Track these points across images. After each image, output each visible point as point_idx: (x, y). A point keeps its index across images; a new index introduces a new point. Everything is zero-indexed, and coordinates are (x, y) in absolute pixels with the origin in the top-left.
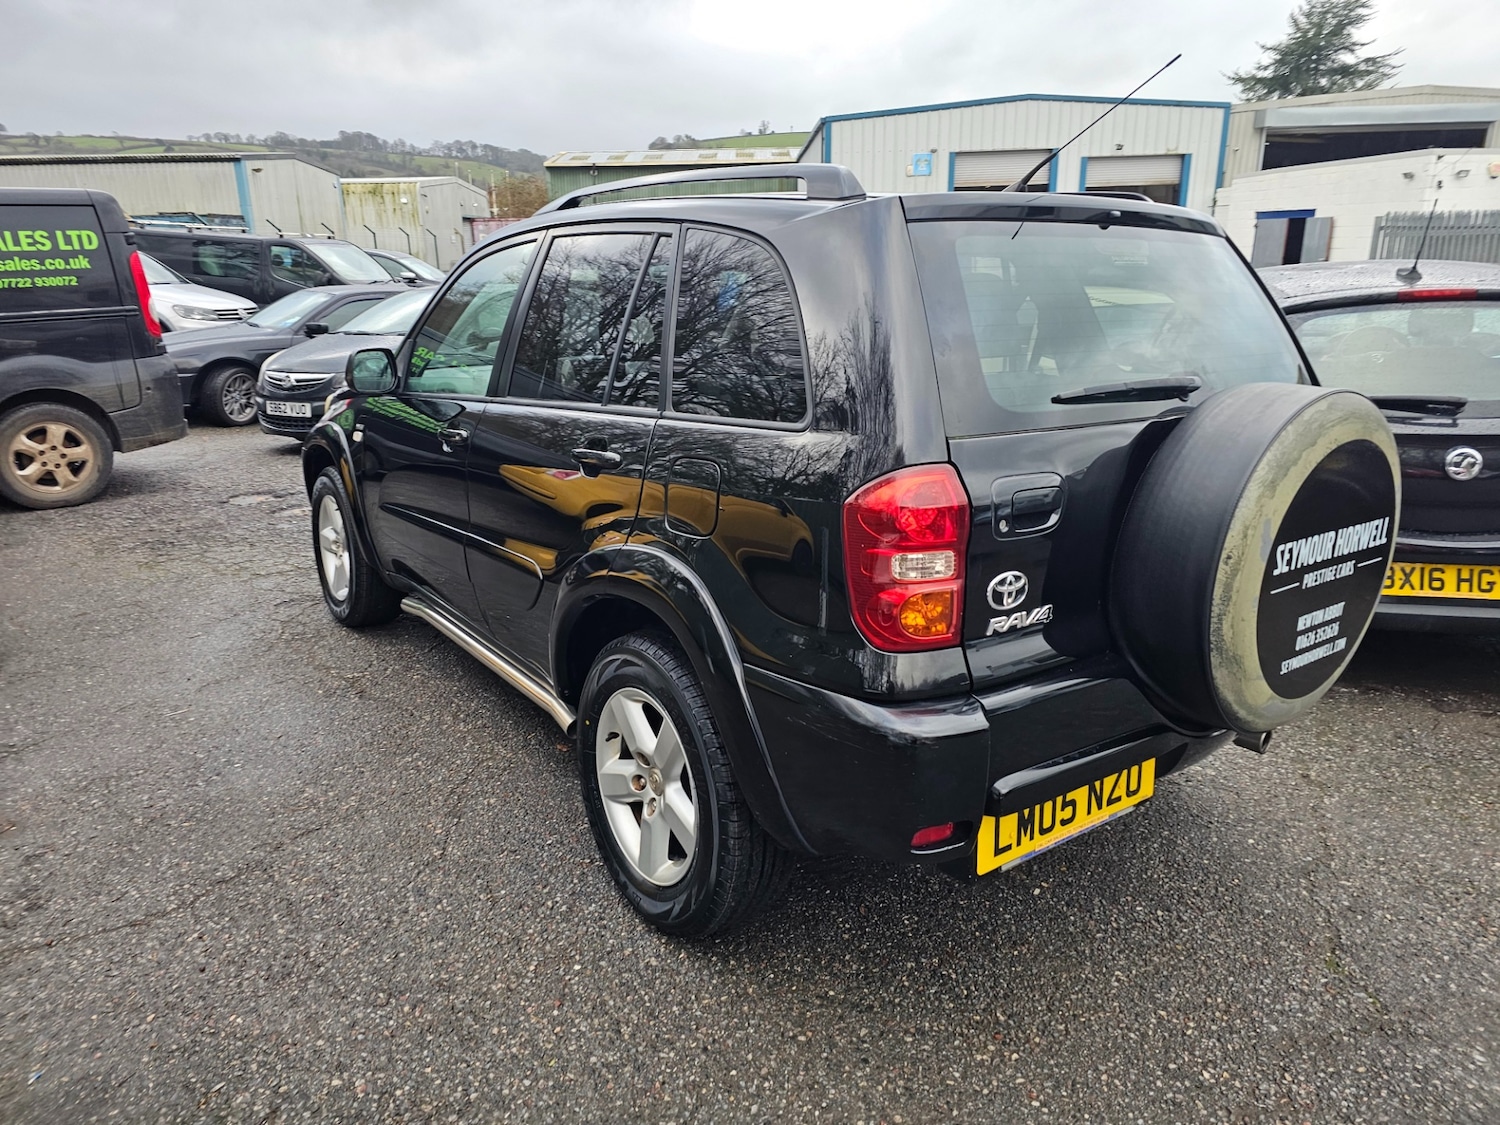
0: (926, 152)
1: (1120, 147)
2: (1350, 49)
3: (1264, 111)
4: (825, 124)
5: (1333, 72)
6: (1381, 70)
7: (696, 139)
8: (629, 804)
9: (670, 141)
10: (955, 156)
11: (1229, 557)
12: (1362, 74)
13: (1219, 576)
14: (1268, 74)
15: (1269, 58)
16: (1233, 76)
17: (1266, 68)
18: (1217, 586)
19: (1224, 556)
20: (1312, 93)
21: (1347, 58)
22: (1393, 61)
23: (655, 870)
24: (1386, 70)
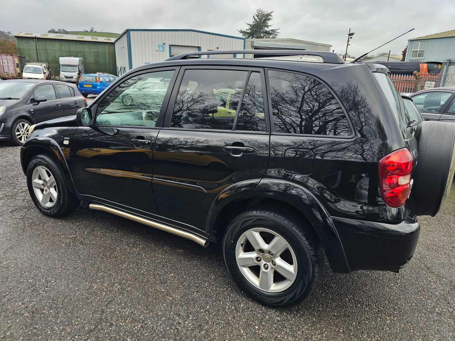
0: (162, 44)
1: (218, 48)
2: (267, 26)
3: (254, 41)
4: (127, 32)
5: (264, 32)
6: (275, 33)
7: (67, 31)
8: (248, 267)
9: (57, 30)
10: (171, 46)
11: (451, 170)
12: (271, 34)
13: (449, 175)
14: (249, 31)
15: (248, 27)
16: (240, 30)
17: (248, 30)
18: (448, 178)
19: (450, 169)
20: (260, 38)
21: (267, 29)
22: (278, 31)
23: (270, 288)
24: (276, 33)
